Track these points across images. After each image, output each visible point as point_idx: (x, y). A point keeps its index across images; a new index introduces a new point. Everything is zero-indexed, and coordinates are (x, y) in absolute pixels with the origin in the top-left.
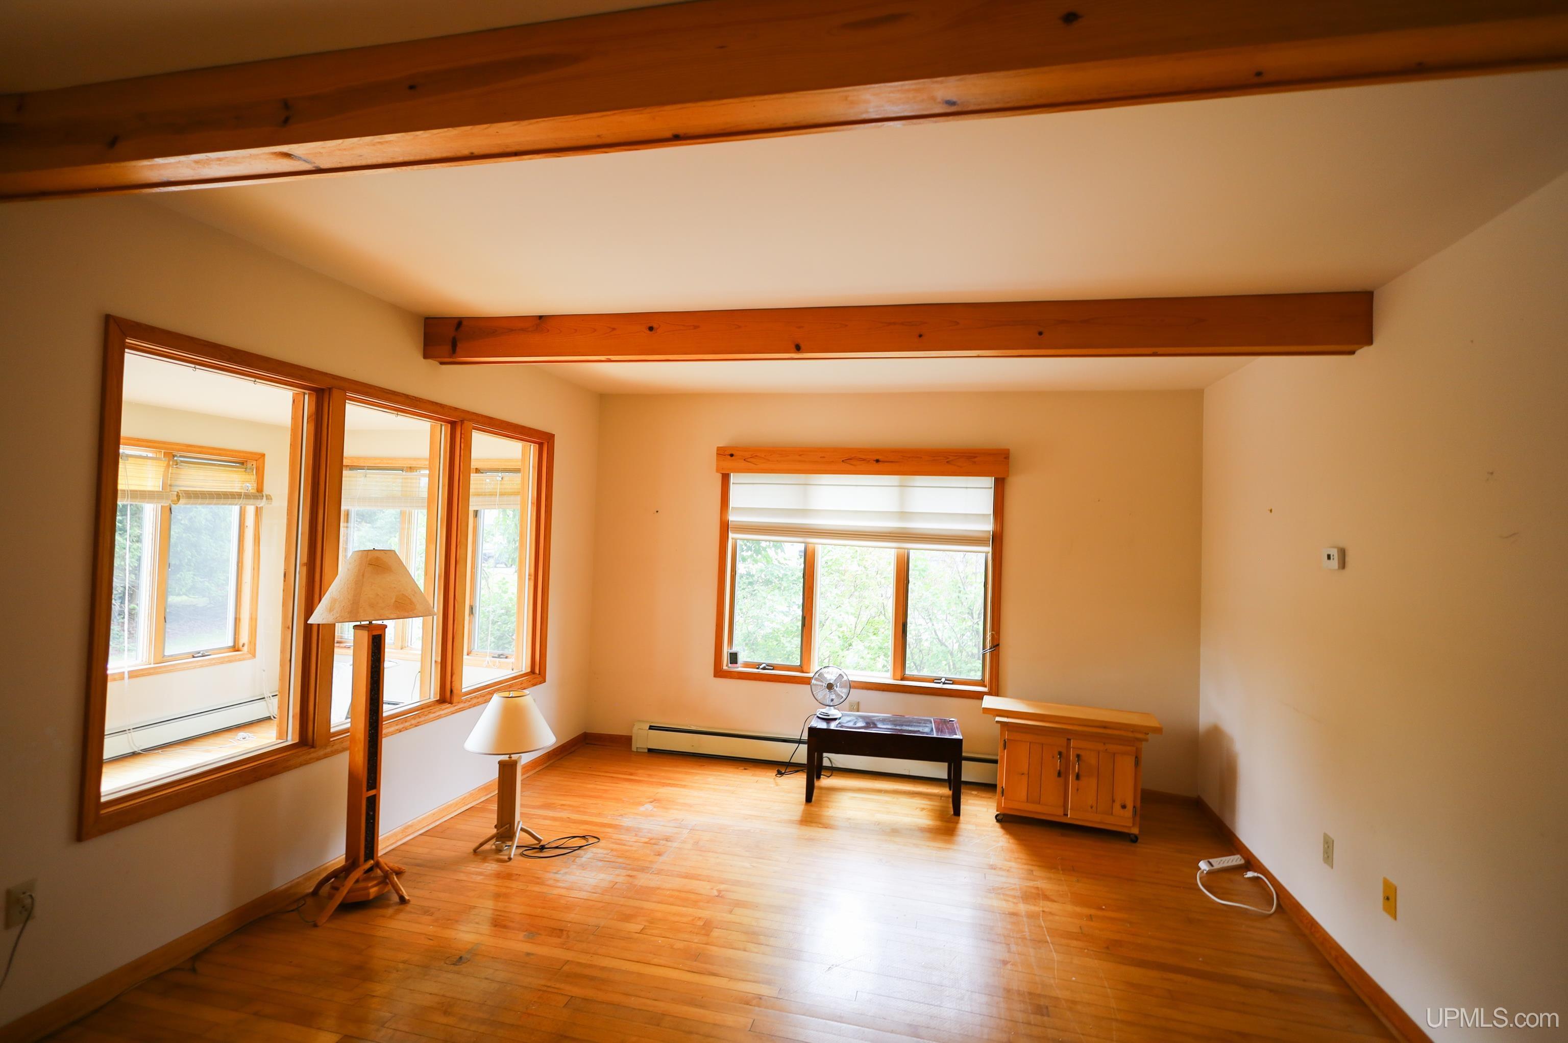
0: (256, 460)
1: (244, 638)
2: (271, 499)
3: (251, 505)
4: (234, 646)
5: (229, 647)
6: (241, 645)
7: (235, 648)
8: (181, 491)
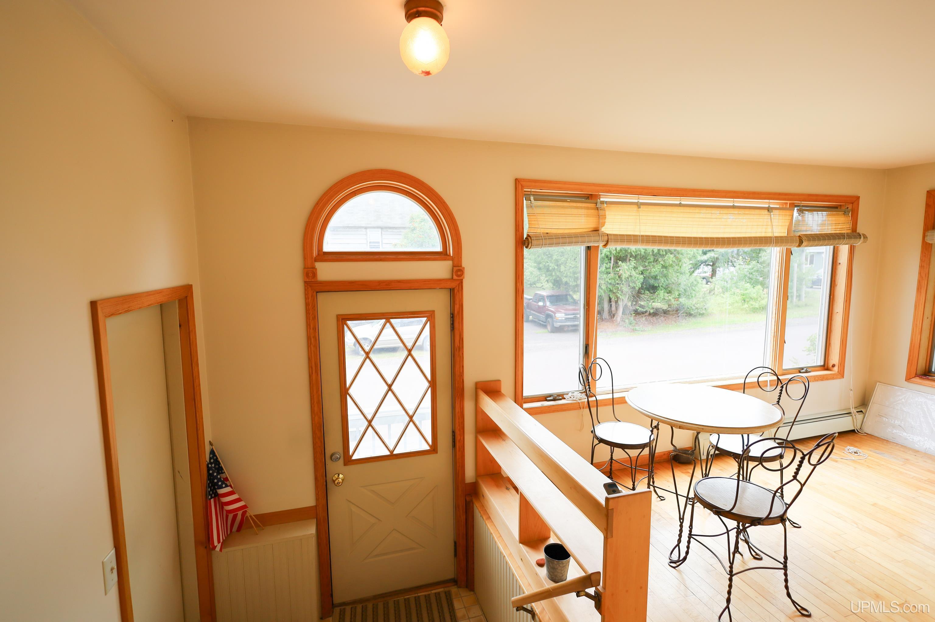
0: (852, 203)
1: (835, 359)
2: (867, 238)
3: (846, 244)
4: (824, 366)
5: (821, 366)
6: (830, 365)
7: (825, 367)
8: (802, 235)
